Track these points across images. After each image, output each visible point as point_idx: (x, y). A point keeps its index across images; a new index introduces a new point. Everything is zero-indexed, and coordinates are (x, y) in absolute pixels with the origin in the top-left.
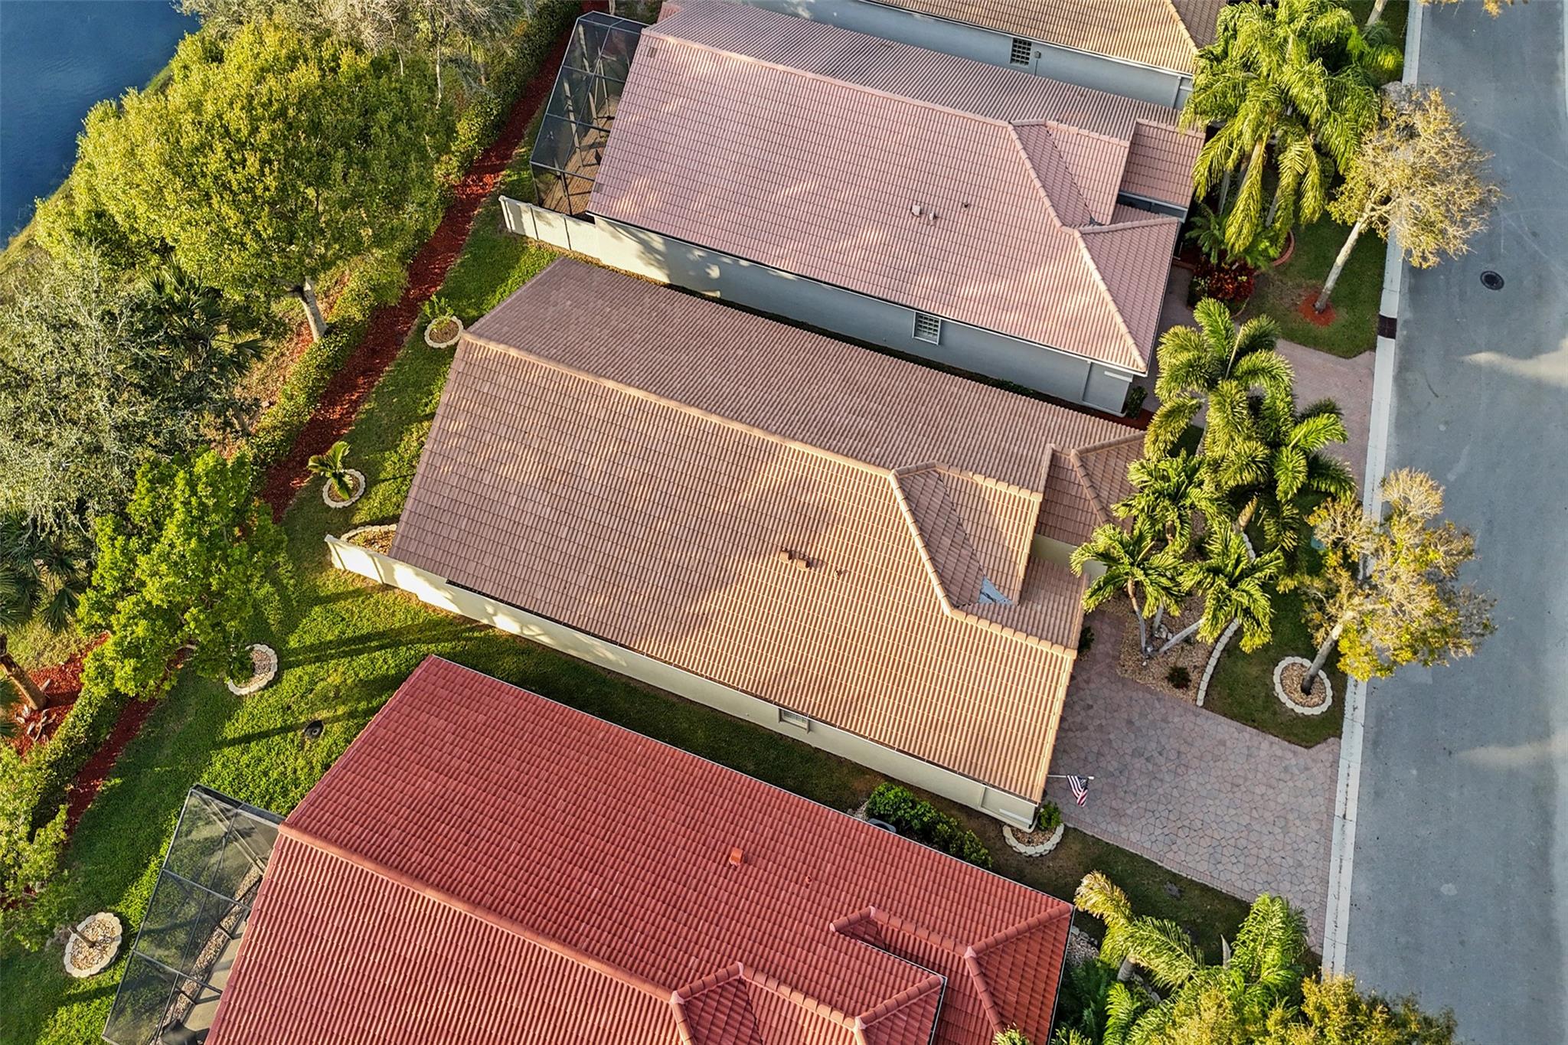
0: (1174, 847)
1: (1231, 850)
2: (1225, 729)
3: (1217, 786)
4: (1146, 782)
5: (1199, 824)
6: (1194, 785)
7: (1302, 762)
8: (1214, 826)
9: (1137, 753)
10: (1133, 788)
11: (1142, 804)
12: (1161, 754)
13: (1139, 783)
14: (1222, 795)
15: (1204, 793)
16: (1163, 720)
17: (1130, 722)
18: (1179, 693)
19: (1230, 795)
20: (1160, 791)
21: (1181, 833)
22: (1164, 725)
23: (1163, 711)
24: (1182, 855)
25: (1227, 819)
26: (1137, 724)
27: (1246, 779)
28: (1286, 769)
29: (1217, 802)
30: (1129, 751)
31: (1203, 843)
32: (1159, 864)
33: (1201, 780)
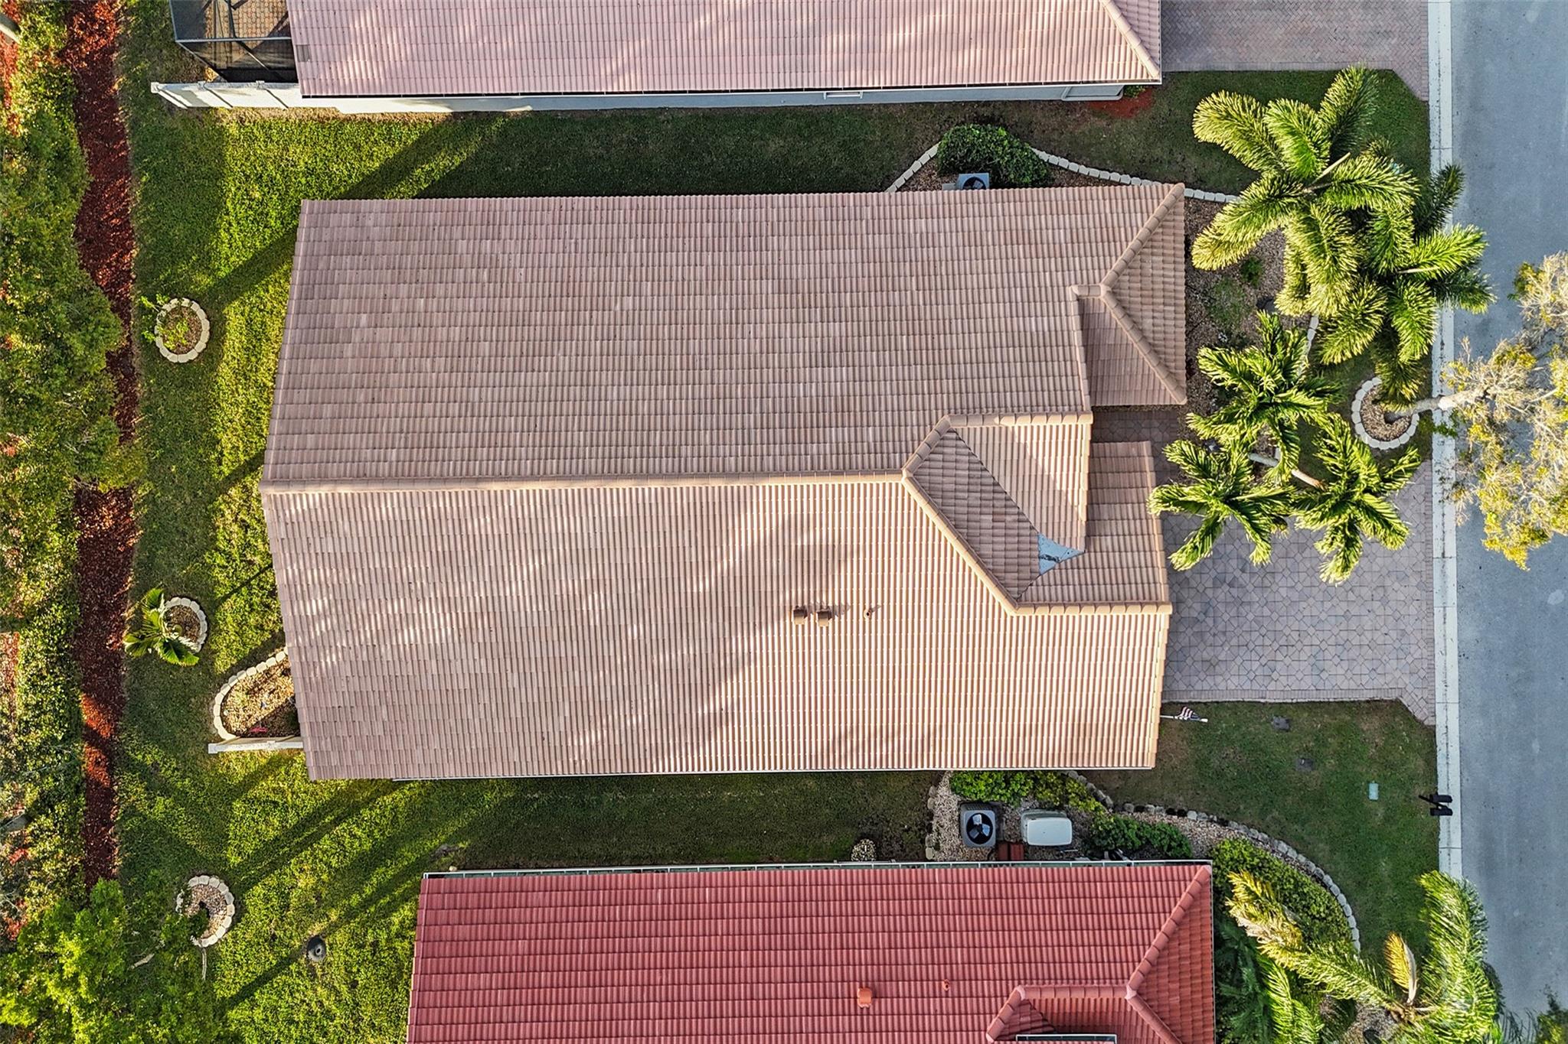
1: (1333, 650)
20: (1250, 616)
21: (1279, 657)
24: (1283, 679)
25: (1323, 616)
29: (1311, 600)
30: (1209, 584)
31: (1303, 657)
32: (1262, 701)
33: (1291, 583)
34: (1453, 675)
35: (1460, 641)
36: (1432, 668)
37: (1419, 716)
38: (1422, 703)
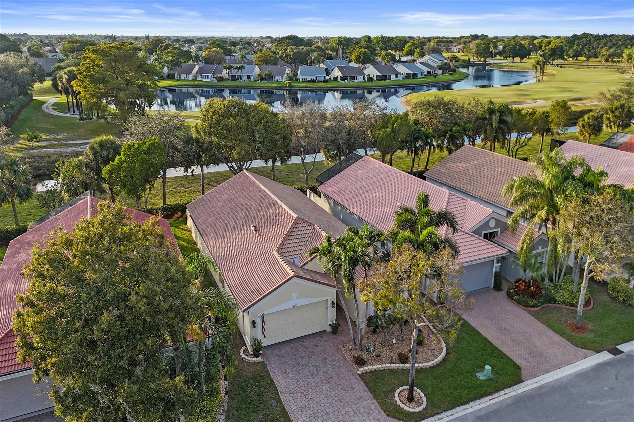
0: (291, 395)
1: (311, 412)
2: (361, 387)
3: (332, 395)
4: (307, 374)
5: (310, 397)
6: (324, 388)
7: (379, 417)
8: (315, 402)
9: (316, 366)
10: (300, 372)
11: (297, 377)
12: (324, 373)
13: (304, 372)
14: (331, 399)
15: (325, 392)
16: (338, 367)
17: (325, 359)
18: (354, 365)
19: (334, 401)
20: (309, 380)
21: (299, 394)
22: (337, 368)
23: (342, 365)
24: (291, 398)
25: (323, 405)
26: (327, 361)
27: (347, 402)
28: (368, 413)
29: (326, 399)
30: (313, 364)
31: (304, 403)
32: (280, 394)
33: (329, 389)
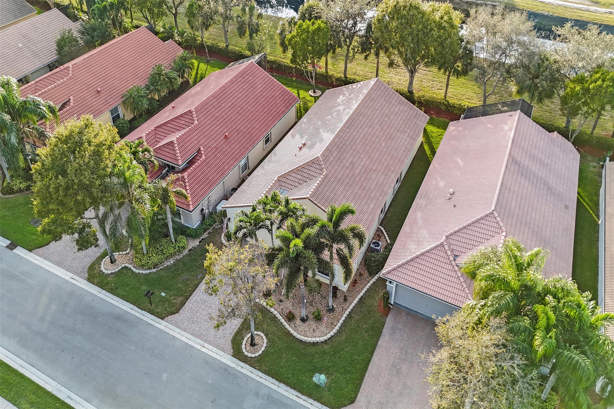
7: (227, 336)
34: (171, 333)
35: (178, 339)
36: (178, 327)
37: (169, 317)
38: (172, 319)
